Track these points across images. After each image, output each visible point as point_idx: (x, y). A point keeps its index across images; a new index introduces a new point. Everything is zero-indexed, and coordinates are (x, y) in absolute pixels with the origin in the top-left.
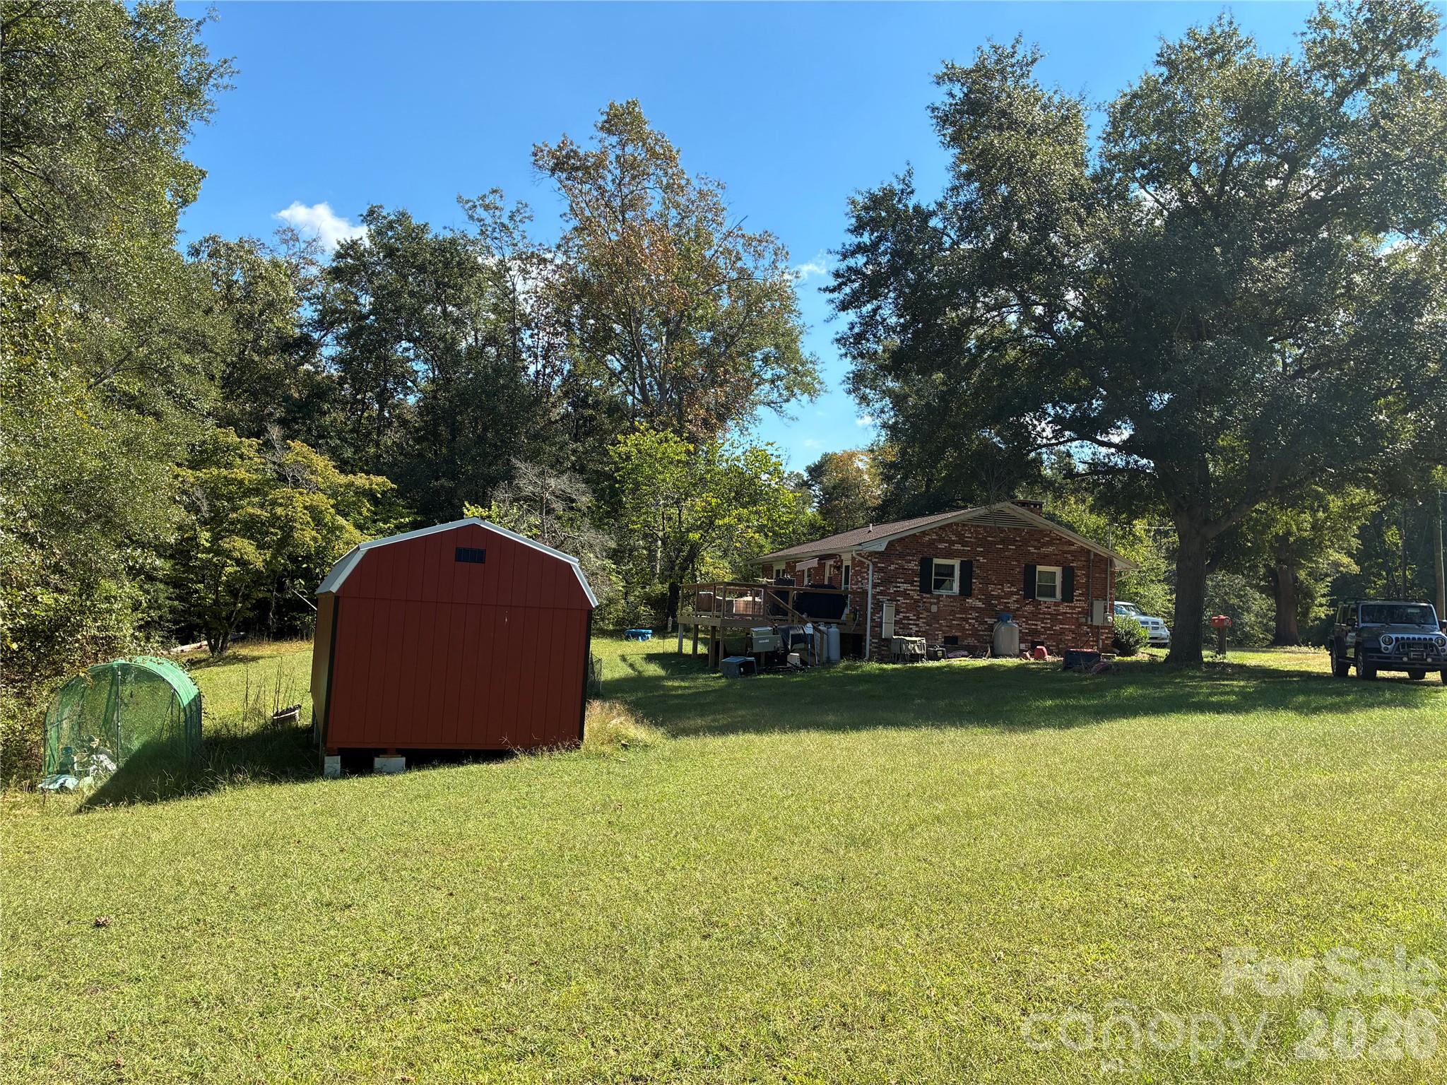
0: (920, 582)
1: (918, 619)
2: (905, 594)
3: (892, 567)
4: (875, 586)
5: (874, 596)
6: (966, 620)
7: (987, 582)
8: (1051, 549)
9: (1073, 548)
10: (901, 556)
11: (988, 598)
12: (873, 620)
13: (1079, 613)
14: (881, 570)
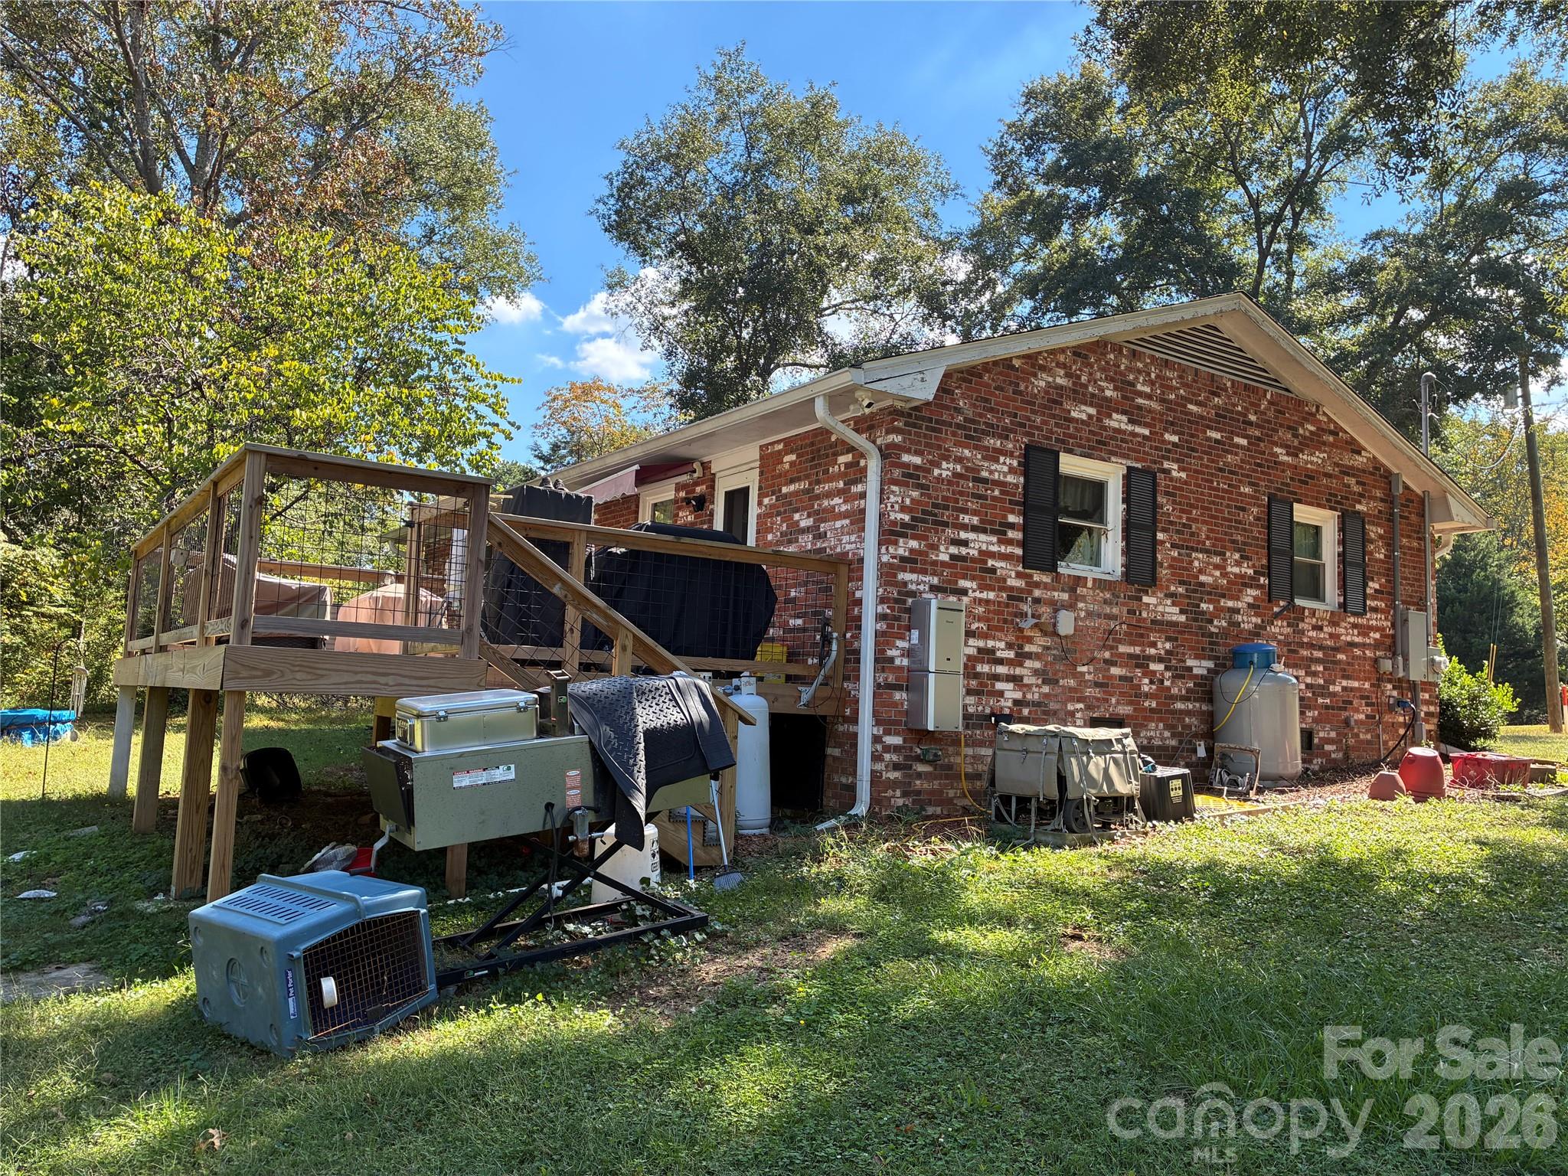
0: (1025, 528)
1: (1021, 657)
2: (980, 569)
3: (946, 470)
4: (889, 534)
5: (887, 574)
6: (1140, 662)
7: (1188, 546)
8: (1318, 457)
9: (1360, 460)
10: (971, 434)
11: (1193, 593)
12: (882, 662)
13: (1377, 645)
14: (912, 477)
